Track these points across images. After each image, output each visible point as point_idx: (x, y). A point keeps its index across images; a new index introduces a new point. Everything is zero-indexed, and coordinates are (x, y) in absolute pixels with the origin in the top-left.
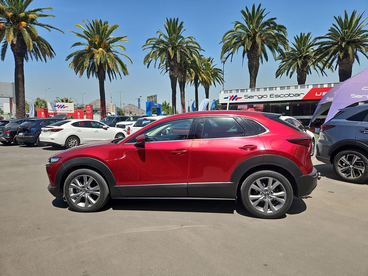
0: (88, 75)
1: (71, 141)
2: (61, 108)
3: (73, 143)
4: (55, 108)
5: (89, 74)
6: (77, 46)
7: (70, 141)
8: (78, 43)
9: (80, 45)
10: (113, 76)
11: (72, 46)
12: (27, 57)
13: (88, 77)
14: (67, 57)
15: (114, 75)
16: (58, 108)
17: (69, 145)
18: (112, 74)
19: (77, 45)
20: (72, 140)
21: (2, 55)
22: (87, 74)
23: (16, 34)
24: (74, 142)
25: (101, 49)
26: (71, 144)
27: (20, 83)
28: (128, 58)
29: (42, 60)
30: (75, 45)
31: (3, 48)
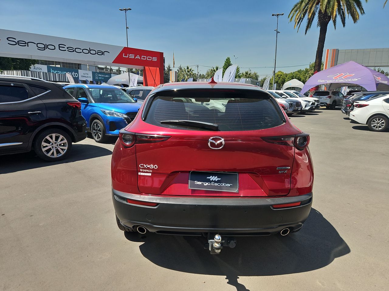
1: (377, 121)
3: (378, 124)
7: (375, 121)
17: (373, 125)
20: (377, 119)
24: (381, 122)
26: (375, 124)
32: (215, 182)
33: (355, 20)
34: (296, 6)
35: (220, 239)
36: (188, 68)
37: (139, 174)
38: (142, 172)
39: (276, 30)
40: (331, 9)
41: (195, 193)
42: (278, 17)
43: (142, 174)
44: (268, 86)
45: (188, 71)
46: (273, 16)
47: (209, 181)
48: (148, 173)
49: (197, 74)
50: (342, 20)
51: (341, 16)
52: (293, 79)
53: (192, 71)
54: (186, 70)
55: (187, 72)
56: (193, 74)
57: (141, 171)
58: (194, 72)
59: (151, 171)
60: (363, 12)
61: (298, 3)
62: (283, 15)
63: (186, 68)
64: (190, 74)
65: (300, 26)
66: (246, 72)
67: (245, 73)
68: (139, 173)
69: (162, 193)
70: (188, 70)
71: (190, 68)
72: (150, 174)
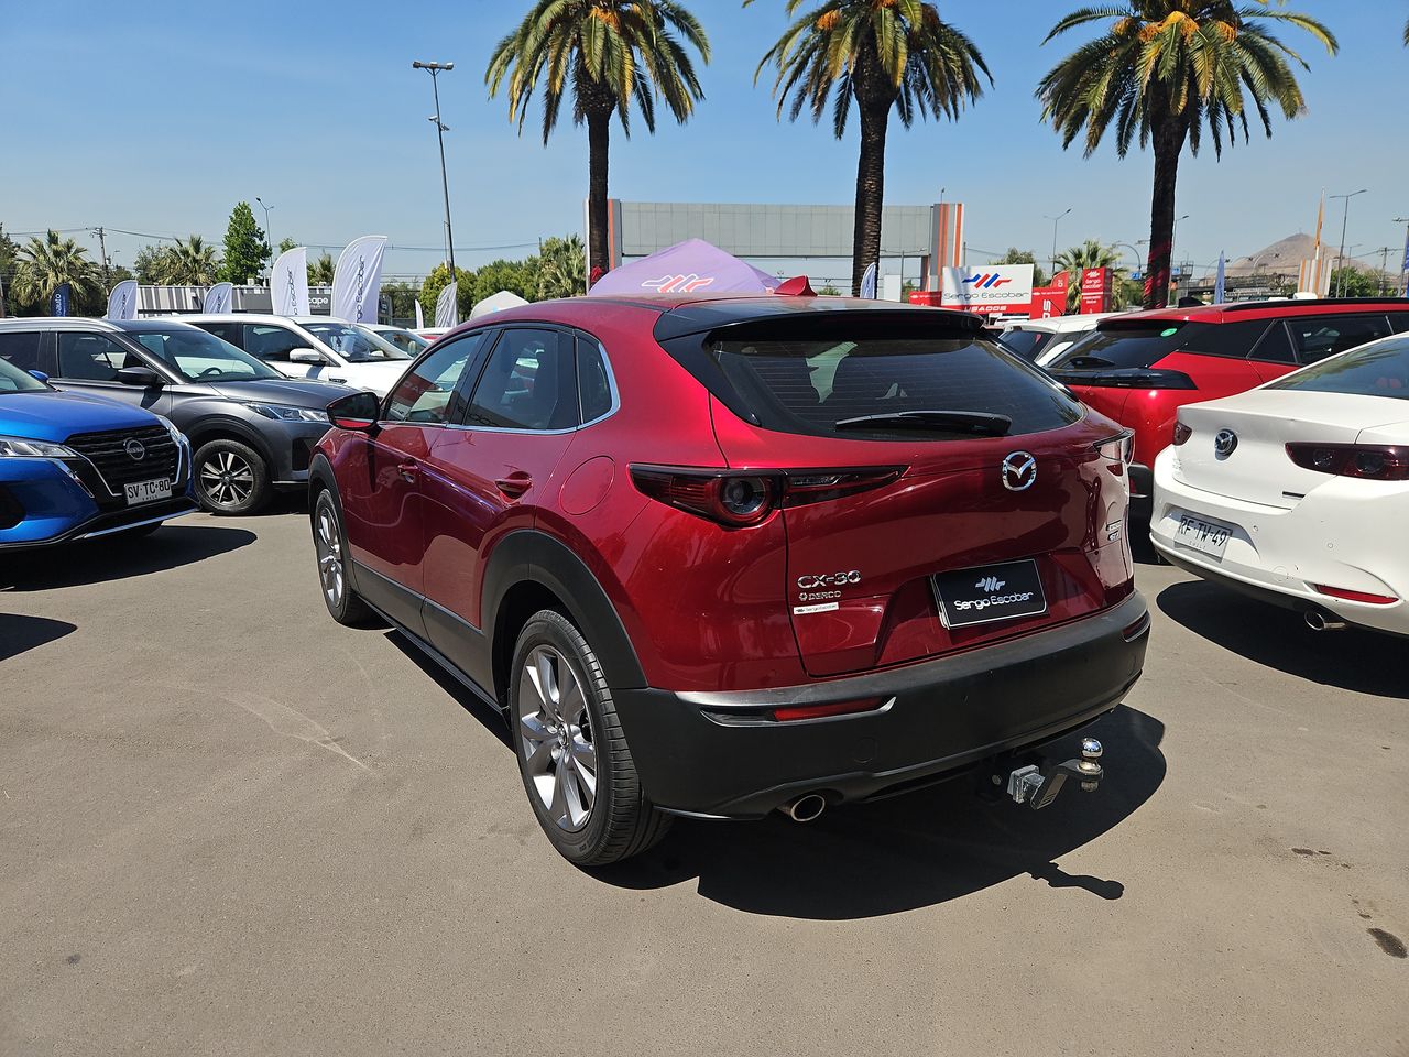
0: (1120, 144)
2: (986, 286)
4: (966, 289)
5: (1129, 135)
6: (1072, 28)
8: (1078, 15)
9: (1088, 23)
10: (1231, 127)
11: (1052, 35)
12: (908, 109)
13: (1122, 152)
14: (1042, 83)
15: (1237, 122)
16: (977, 286)
18: (1230, 118)
19: (1073, 24)
21: (837, 120)
22: (1120, 138)
23: (859, 40)
25: (1176, 16)
27: (869, 208)
28: (1319, 27)
29: (949, 114)
30: (1066, 27)
31: (842, 96)
32: (997, 594)
33: (680, 112)
34: (504, 46)
35: (1099, 751)
36: (53, 240)
37: (796, 613)
38: (808, 603)
39: (434, 120)
40: (616, 71)
41: (960, 639)
42: (434, 74)
43: (807, 610)
44: (452, 313)
45: (57, 254)
46: (417, 67)
47: (982, 594)
48: (829, 601)
49: (101, 263)
50: (644, 112)
51: (640, 96)
52: (499, 290)
53: (78, 251)
54: (46, 247)
55: (53, 259)
56: (86, 265)
57: (802, 599)
58: (85, 257)
59: (838, 593)
60: (700, 96)
61: (510, 40)
62: (449, 68)
63: (44, 240)
64: (70, 263)
65: (523, 114)
66: (322, 264)
67: (319, 265)
68: (795, 609)
69: (877, 662)
70: (54, 247)
71: (63, 240)
72: (834, 606)
